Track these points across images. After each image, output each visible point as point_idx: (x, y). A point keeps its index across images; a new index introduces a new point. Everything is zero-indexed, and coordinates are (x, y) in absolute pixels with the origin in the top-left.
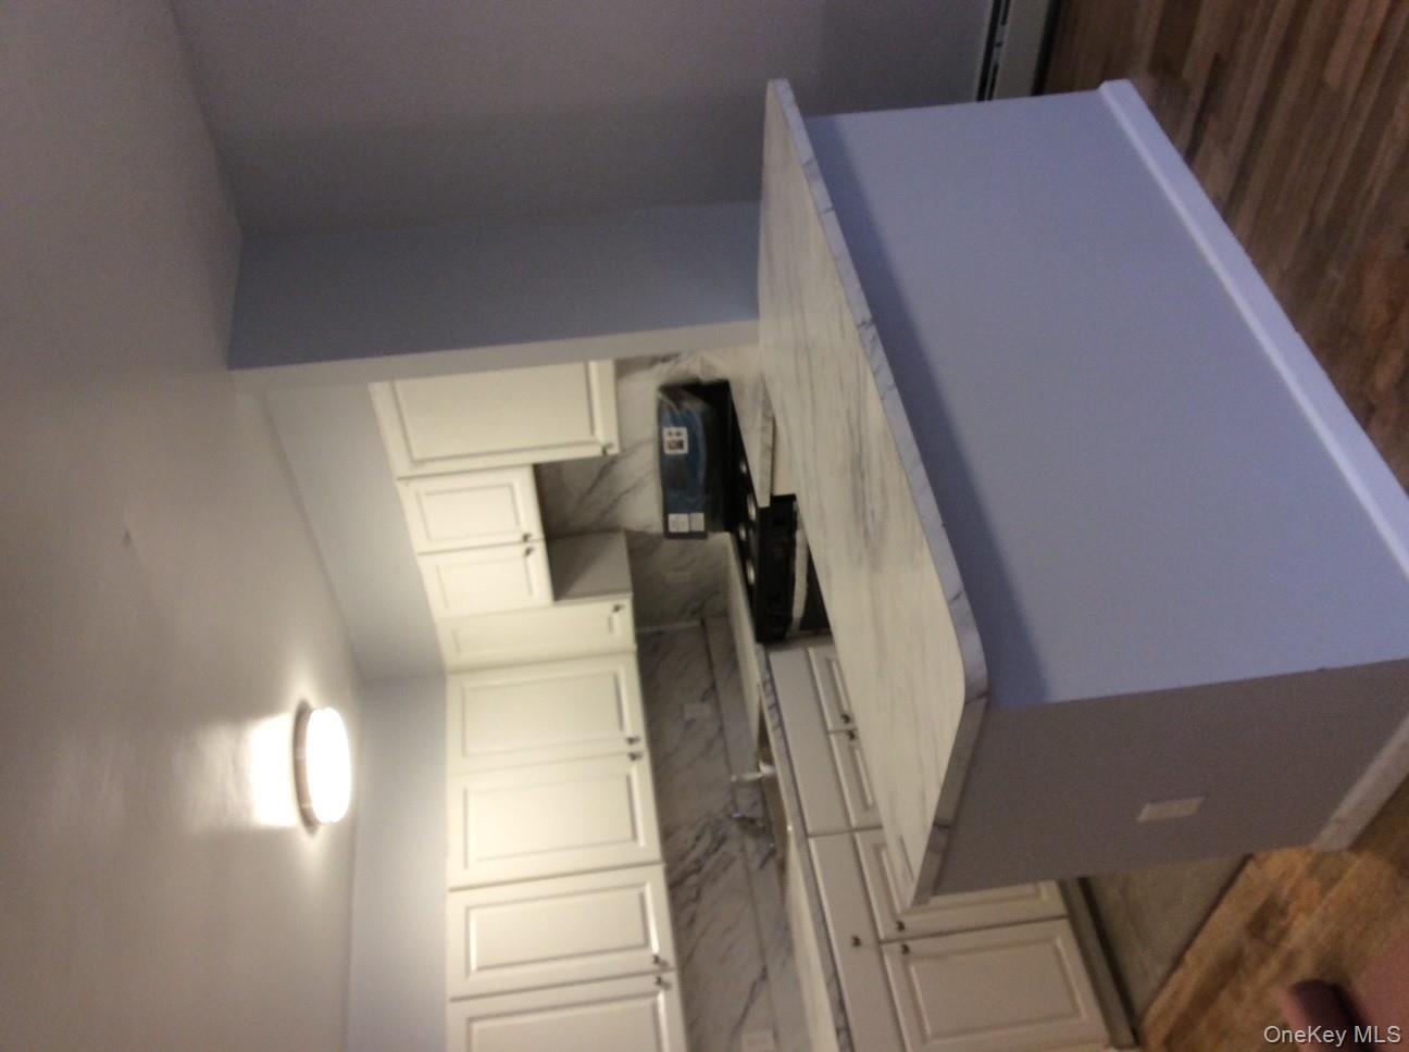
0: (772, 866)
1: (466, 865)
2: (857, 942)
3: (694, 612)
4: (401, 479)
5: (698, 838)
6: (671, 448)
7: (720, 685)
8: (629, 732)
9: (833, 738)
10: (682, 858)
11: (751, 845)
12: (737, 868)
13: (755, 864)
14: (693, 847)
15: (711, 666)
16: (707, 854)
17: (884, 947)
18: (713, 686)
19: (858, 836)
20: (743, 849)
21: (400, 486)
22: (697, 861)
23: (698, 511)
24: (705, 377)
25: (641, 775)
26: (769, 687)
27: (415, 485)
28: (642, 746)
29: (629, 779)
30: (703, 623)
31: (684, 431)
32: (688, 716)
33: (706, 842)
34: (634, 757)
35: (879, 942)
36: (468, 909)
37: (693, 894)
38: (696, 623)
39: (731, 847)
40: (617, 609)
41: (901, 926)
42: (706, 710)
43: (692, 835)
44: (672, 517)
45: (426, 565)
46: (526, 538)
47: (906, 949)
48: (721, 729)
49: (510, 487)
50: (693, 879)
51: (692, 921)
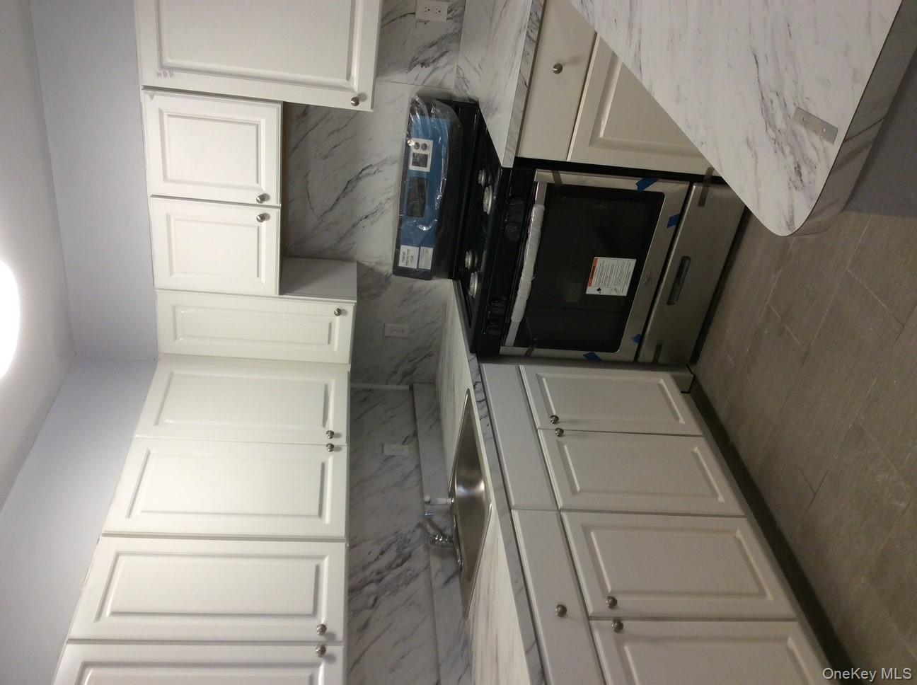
0: (456, 584)
1: (129, 515)
2: (563, 611)
3: (405, 375)
4: (146, 88)
5: (382, 553)
6: (415, 164)
7: (420, 434)
8: (331, 427)
9: (540, 433)
10: (364, 568)
11: (436, 563)
12: (419, 584)
13: (439, 581)
14: (377, 559)
15: (415, 419)
16: (390, 567)
17: (593, 623)
18: (415, 434)
19: (564, 515)
20: (428, 567)
21: (145, 96)
22: (379, 573)
23: (429, 246)
24: (458, 93)
25: (337, 467)
26: (479, 386)
27: (161, 100)
28: (342, 442)
29: (323, 466)
30: (411, 388)
31: (430, 143)
32: (388, 452)
33: (391, 556)
34: (332, 447)
35: (589, 618)
36: (118, 555)
37: (371, 601)
38: (407, 387)
39: (417, 564)
40: (339, 312)
41: (613, 603)
42: (406, 450)
43: (377, 549)
44: (404, 248)
45: (158, 210)
46: (263, 198)
47: (619, 627)
48: (418, 467)
49: (257, 126)
50: (372, 588)
51: (366, 626)
